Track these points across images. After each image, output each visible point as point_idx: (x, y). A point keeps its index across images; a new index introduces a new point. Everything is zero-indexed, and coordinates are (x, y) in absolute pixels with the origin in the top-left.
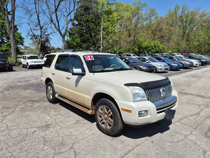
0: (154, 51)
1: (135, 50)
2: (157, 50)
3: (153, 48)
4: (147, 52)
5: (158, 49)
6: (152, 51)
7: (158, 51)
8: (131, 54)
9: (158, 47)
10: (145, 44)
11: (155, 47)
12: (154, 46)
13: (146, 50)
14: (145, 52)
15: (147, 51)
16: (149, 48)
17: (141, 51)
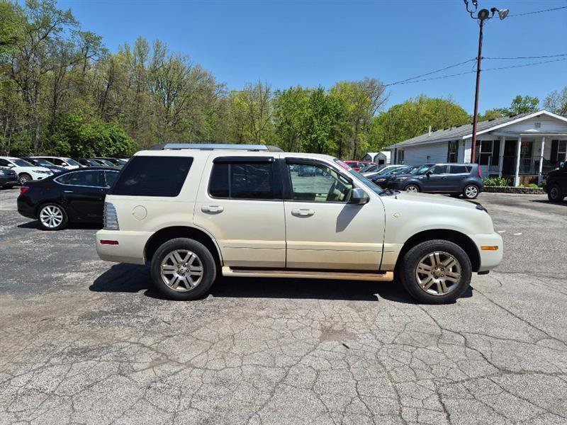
0: (114, 151)
1: (60, 146)
2: (120, 150)
3: (110, 144)
4: (96, 153)
5: (123, 147)
6: (107, 151)
7: (124, 151)
8: (62, 159)
9: (122, 142)
10: (87, 131)
11: (114, 141)
12: (112, 138)
13: (92, 147)
14: (89, 153)
15: (95, 149)
16: (100, 144)
17: (79, 149)
